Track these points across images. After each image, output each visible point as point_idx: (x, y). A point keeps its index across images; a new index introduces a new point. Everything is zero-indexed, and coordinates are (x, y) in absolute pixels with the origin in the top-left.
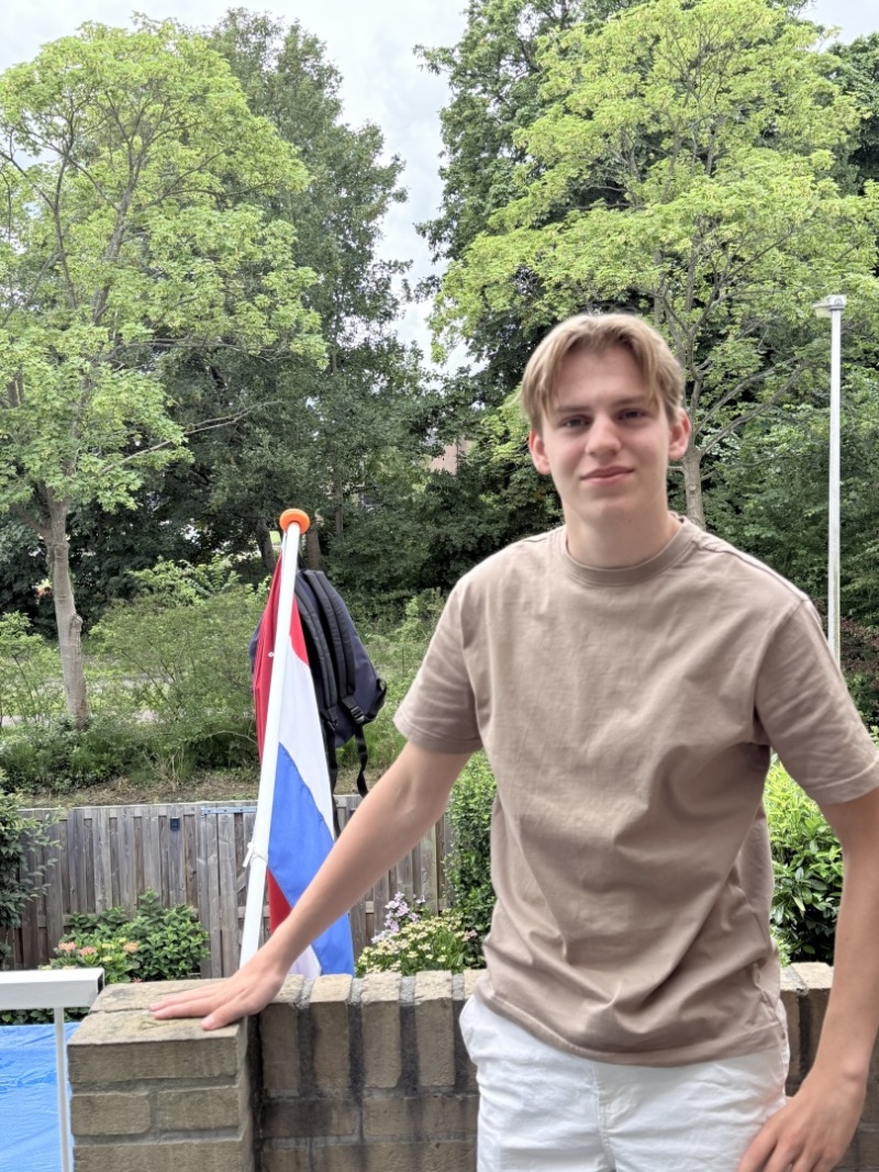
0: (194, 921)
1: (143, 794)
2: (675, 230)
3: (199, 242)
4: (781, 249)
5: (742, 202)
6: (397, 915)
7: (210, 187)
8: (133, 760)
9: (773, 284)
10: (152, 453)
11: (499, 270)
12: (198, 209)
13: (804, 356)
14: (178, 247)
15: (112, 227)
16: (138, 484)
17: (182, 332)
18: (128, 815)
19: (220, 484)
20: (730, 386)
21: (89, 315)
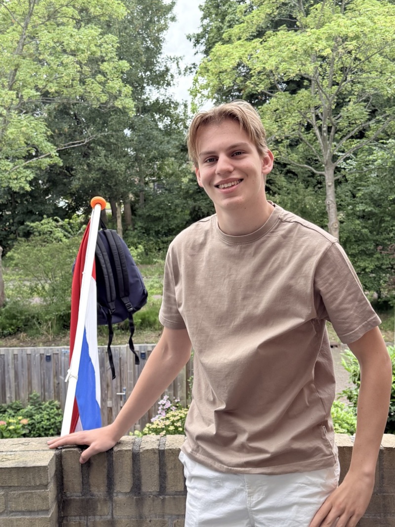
0: (58, 408)
1: (34, 341)
2: (323, 44)
3: (66, 46)
4: (381, 54)
5: (359, 29)
6: (165, 407)
7: (73, 16)
8: (29, 324)
9: (376, 74)
10: (40, 160)
11: (227, 63)
12: (66, 27)
13: (391, 113)
14: (54, 48)
15: (18, 36)
16: (32, 176)
17: (57, 95)
18: (24, 353)
19: (78, 176)
20: (351, 128)
21: (6, 84)
